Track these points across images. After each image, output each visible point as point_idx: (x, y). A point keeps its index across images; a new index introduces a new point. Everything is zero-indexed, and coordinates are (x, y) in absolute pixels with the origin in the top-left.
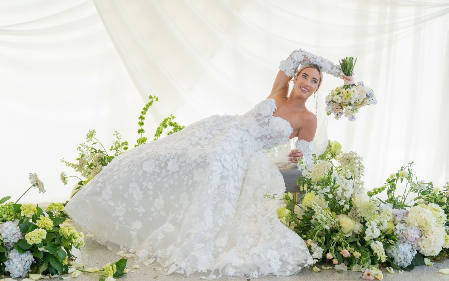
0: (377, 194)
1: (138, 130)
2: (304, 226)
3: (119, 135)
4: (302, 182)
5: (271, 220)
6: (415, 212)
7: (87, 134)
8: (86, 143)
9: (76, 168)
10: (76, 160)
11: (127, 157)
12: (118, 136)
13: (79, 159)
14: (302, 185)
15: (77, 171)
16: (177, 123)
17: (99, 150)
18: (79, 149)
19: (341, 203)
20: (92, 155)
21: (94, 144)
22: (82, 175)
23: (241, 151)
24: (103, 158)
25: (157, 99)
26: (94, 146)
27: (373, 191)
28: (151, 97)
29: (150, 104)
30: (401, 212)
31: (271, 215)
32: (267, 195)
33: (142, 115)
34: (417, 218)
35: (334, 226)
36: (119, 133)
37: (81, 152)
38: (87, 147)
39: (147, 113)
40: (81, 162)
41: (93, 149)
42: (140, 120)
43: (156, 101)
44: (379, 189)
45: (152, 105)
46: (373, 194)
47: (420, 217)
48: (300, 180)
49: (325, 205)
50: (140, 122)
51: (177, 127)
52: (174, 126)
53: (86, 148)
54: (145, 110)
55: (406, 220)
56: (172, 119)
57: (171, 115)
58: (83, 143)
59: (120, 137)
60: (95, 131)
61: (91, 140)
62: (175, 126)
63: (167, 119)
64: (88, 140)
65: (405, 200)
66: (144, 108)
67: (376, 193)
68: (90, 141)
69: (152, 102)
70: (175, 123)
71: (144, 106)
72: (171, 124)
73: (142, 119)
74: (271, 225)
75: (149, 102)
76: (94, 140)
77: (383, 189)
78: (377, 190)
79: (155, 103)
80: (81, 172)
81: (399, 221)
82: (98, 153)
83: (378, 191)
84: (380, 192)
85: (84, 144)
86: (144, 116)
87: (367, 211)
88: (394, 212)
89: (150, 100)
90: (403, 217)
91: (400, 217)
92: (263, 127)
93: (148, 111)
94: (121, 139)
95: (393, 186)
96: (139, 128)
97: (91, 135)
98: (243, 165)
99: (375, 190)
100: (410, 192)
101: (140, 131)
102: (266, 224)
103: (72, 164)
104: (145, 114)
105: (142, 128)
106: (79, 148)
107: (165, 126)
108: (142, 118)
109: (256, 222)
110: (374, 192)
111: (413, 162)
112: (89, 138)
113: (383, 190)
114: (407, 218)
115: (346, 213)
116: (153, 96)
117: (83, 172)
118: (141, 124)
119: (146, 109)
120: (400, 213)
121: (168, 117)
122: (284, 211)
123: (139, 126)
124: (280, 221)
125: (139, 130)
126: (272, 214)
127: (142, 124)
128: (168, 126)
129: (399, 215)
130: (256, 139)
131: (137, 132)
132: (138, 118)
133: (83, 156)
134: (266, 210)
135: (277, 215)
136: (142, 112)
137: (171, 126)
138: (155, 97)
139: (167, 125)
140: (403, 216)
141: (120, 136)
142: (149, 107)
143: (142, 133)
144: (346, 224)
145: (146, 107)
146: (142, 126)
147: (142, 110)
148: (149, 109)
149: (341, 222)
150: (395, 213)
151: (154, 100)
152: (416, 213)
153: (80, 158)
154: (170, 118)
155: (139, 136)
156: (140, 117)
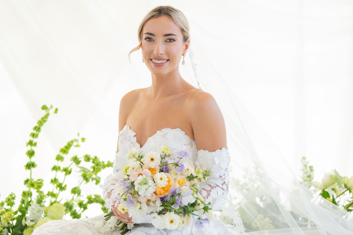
1: (25, 165)
16: (98, 157)
25: (56, 110)
28: (44, 108)
29: (44, 119)
33: (32, 139)
39: (40, 135)
42: (29, 148)
43: (54, 114)
45: (48, 120)
50: (29, 150)
52: (93, 162)
54: (37, 131)
56: (80, 142)
57: (79, 135)
62: (95, 162)
63: (72, 142)
66: (35, 128)
69: (47, 116)
71: (36, 124)
72: (88, 159)
73: (33, 146)
75: (42, 116)
86: (35, 140)
89: (44, 113)
93: (42, 131)
96: (27, 160)
101: (30, 165)
104: (37, 138)
105: (32, 161)
108: (31, 143)
116: (49, 106)
118: (31, 154)
119: (37, 129)
123: (28, 157)
125: (27, 165)
127: (33, 153)
131: (24, 167)
132: (25, 144)
136: (33, 135)
138: (52, 107)
139: (80, 160)
142: (43, 124)
143: (33, 169)
145: (38, 126)
146: (32, 158)
147: (32, 131)
148: (42, 128)
151: (52, 111)
154: (76, 141)
155: (26, 174)
156: (28, 142)
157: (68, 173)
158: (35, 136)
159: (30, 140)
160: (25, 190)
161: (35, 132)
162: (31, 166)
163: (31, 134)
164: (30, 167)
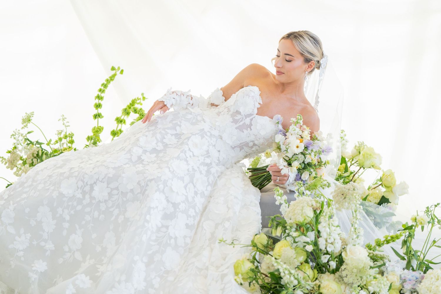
0: (389, 244)
1: (93, 115)
2: (272, 287)
3: (66, 120)
4: (275, 223)
5: (223, 276)
6: (432, 278)
7: (23, 117)
8: (20, 129)
9: (7, 164)
10: (7, 152)
11: (46, 168)
12: (65, 122)
13: (10, 152)
14: (275, 227)
15: (8, 168)
17: (37, 142)
18: (12, 137)
19: (324, 259)
20: (28, 147)
21: (29, 133)
22: (15, 175)
23: (206, 168)
24: (40, 154)
25: (122, 72)
26: (29, 137)
27: (385, 239)
28: (113, 69)
29: (112, 78)
30: (413, 276)
31: (226, 269)
32: (224, 240)
33: (100, 93)
34: (432, 287)
35: (312, 290)
36: (66, 118)
37: (15, 141)
38: (22, 135)
39: (107, 90)
40: (12, 157)
41: (27, 141)
42: (97, 101)
43: (120, 74)
44: (392, 238)
45: (115, 79)
46: (383, 244)
47: (437, 286)
48: (273, 220)
49: (296, 262)
50: (96, 103)
51: (143, 116)
52: (138, 113)
53: (20, 136)
54: (104, 87)
55: (418, 289)
56: (142, 100)
57: (143, 94)
58: (17, 130)
59: (67, 124)
60: (32, 113)
61: (26, 126)
62: (140, 114)
64: (23, 126)
65: (424, 257)
66: (103, 85)
67: (388, 242)
68: (25, 128)
69: (114, 75)
70: (141, 109)
72: (135, 111)
73: (100, 99)
74: (222, 284)
75: (111, 75)
76: (30, 127)
77: (397, 237)
78: (389, 238)
79: (119, 76)
80: (12, 169)
81: (408, 290)
82: (35, 145)
83: (389, 240)
84: (394, 241)
85: (19, 130)
86: (103, 95)
87: (356, 275)
88: (402, 276)
89: (113, 72)
90: (415, 284)
91: (410, 283)
92: (243, 132)
93: (108, 88)
94: (67, 126)
95: (410, 236)
96: (95, 112)
97: (27, 120)
98: (206, 190)
99: (387, 238)
100: (432, 246)
101: (96, 116)
102: (217, 282)
103: (2, 157)
104: (104, 93)
105: (99, 112)
106: (13, 135)
107: (127, 113)
108: (99, 97)
109: (206, 277)
110: (384, 241)
111: (438, 204)
112: (25, 124)
113: (398, 239)
114: (418, 285)
115: (334, 272)
116: (116, 68)
117: (15, 169)
118: (97, 106)
119: (105, 86)
120: (411, 278)
121: (138, 98)
122: (242, 265)
123: (95, 108)
124: (235, 280)
125: (94, 115)
126: (228, 268)
127: (100, 106)
128: (132, 114)
129: (410, 280)
130: (233, 148)
131: (93, 117)
132: (94, 98)
133: (15, 148)
134: (224, 259)
135: (232, 270)
136: (100, 90)
137: (136, 113)
138: (119, 68)
139: (131, 112)
140: (414, 282)
141: (68, 122)
142: (110, 82)
143: (99, 119)
144: (328, 290)
145: (105, 83)
146: (99, 109)
147: (100, 87)
148: (109, 86)
149: (321, 286)
150: (405, 277)
151: (118, 73)
152: (433, 280)
153: (12, 150)
155: (94, 123)
156: (96, 96)
157: (119, 122)
158: (102, 91)
159: (98, 94)
160: (90, 136)
161: (102, 88)
162: (98, 116)
163: (98, 90)
164: (96, 117)
